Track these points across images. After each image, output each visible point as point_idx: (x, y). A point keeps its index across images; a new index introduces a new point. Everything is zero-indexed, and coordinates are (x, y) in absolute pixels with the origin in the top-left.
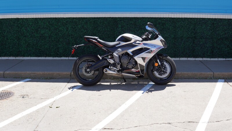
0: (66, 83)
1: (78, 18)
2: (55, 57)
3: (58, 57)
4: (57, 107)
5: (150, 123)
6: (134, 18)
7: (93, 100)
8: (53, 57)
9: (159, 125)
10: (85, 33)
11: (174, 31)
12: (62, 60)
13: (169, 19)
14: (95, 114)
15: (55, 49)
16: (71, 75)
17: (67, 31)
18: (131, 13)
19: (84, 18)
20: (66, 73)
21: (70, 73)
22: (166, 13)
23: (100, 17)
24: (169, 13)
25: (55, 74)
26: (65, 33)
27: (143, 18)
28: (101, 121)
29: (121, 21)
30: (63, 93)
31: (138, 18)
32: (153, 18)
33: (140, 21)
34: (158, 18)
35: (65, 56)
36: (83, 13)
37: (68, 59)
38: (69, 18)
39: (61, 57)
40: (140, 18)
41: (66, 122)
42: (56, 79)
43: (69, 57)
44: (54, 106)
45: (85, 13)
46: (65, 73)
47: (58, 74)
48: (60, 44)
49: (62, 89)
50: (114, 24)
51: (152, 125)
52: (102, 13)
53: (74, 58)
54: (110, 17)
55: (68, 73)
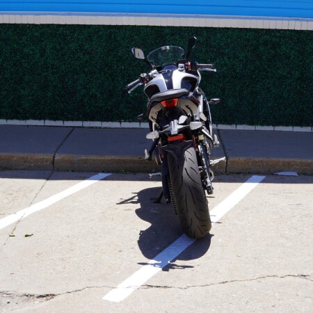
0: (43, 181)
2: (12, 119)
3: (19, 119)
4: (26, 236)
5: (258, 275)
6: (206, 28)
7: (114, 221)
8: (7, 119)
10: (86, 61)
11: (301, 61)
12: (28, 126)
13: (288, 33)
14: (120, 251)
15: (13, 100)
16: (53, 162)
17: (42, 56)
18: (197, 17)
19: (85, 26)
20: (41, 157)
21: (51, 157)
22: (282, 20)
23: (123, 26)
24: (289, 20)
25: (15, 159)
26: (37, 63)
27: (228, 29)
28: (137, 269)
29: (172, 35)
30: (37, 202)
31: (216, 28)
32: (250, 29)
33: (219, 36)
34: (263, 30)
35: (35, 118)
36: (83, 15)
38: (48, 26)
39: (26, 118)
40: (220, 29)
41: (53, 269)
43: (44, 120)
44: (20, 233)
45: (87, 15)
47: (23, 158)
48: (24, 89)
49: (33, 194)
50: (157, 41)
51: (263, 280)
52: (127, 15)
53: (57, 122)
54: (148, 26)
55: (46, 157)
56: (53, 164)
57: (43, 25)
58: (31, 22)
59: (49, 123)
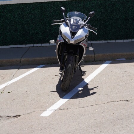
0: (16, 70)
1: (24, 3)
2: (3, 45)
3: (6, 45)
7: (46, 84)
8: (1, 46)
9: (116, 103)
10: (33, 18)
11: (125, 11)
12: (10, 48)
14: (48, 96)
15: (3, 37)
19: (31, 4)
21: (20, 60)
23: (47, 2)
25: (4, 62)
28: (55, 103)
29: (69, 4)
30: (14, 79)
35: (13, 44)
37: (16, 47)
39: (9, 45)
42: (5, 66)
43: (17, 45)
46: (14, 60)
47: (8, 61)
48: (7, 32)
55: (17, 60)
56: (21, 63)
57: (13, 5)
58: (8, 3)
59: (19, 46)
